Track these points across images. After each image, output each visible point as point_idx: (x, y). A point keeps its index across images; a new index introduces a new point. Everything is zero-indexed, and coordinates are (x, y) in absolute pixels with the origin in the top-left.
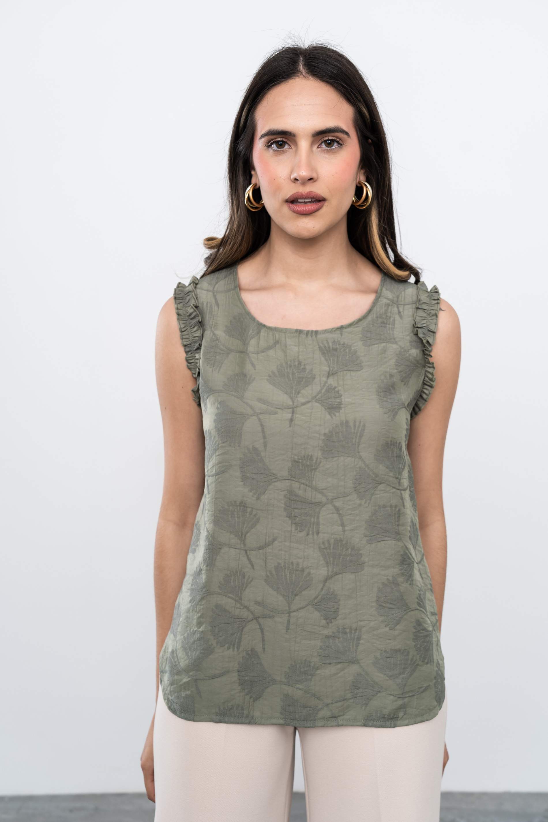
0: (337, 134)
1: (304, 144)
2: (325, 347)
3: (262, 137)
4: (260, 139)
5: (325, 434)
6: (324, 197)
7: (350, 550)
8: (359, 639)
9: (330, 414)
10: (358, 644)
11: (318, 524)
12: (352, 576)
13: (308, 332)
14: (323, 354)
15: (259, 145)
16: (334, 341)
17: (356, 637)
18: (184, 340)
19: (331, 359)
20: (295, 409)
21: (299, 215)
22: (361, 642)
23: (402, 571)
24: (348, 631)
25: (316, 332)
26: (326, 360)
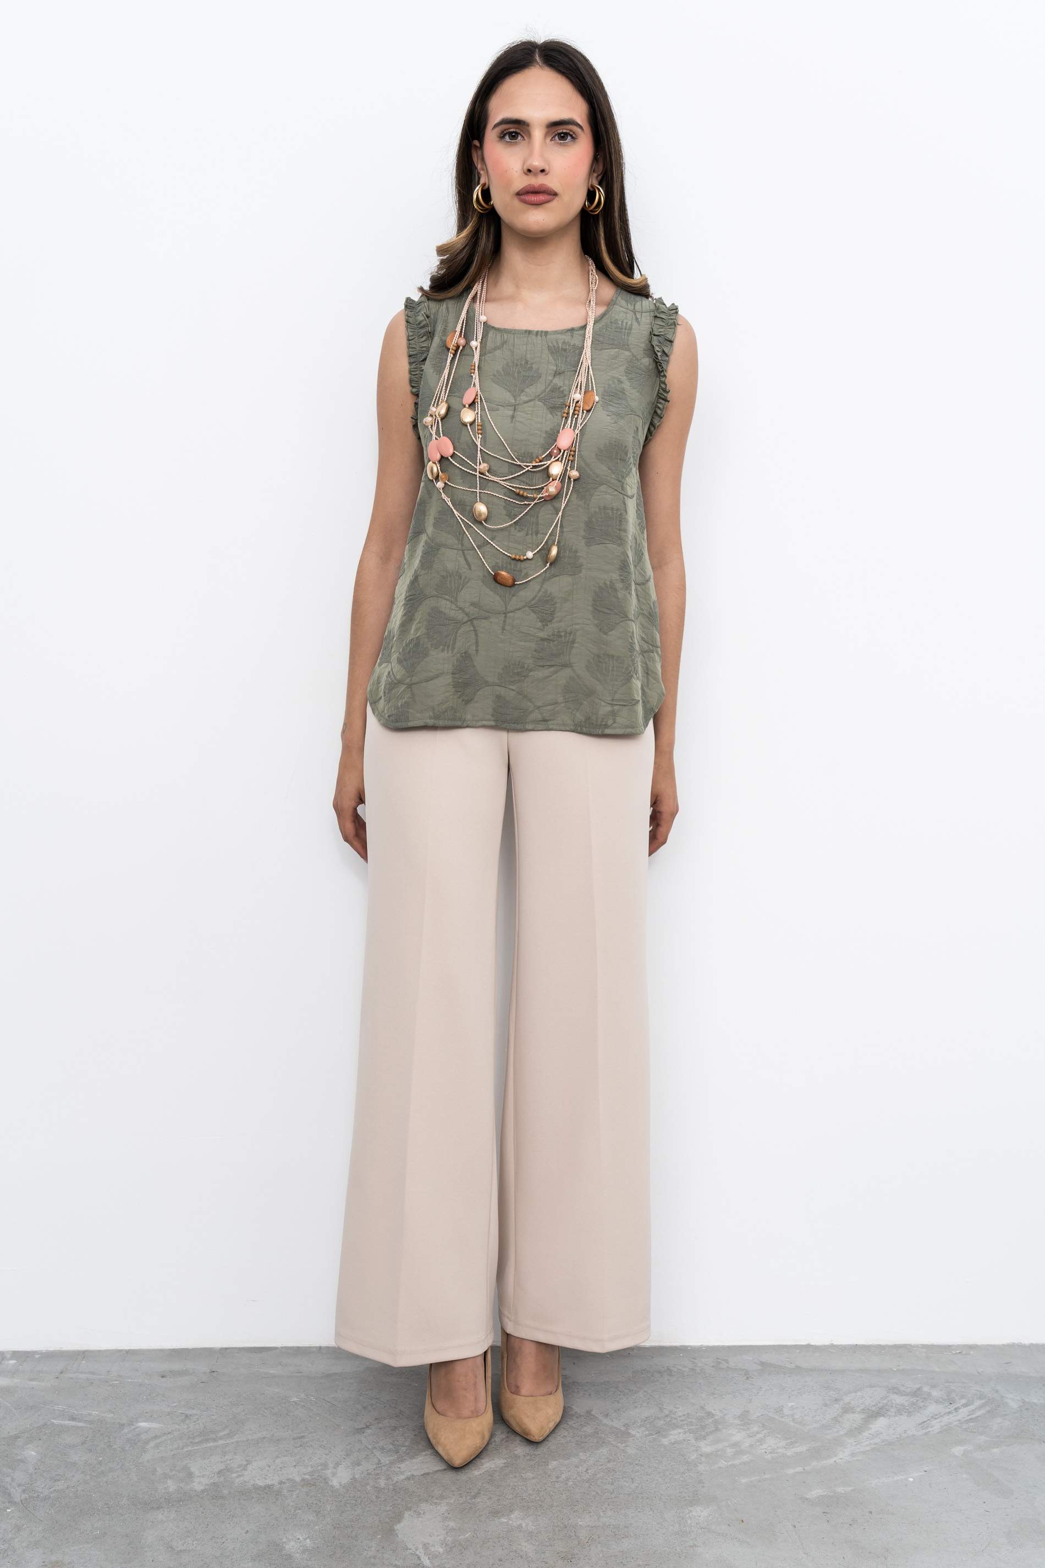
0: (571, 127)
1: (538, 134)
2: (554, 346)
3: (496, 126)
4: (493, 129)
5: (546, 432)
6: (556, 191)
7: (568, 551)
8: (573, 642)
9: (551, 413)
10: (572, 647)
11: (537, 524)
12: (569, 579)
13: (537, 333)
14: (552, 353)
15: (491, 135)
16: (564, 342)
17: (570, 640)
18: (410, 350)
19: (560, 359)
20: (517, 407)
21: (530, 206)
22: (576, 645)
23: (622, 577)
24: (563, 634)
25: (546, 333)
26: (555, 360)
